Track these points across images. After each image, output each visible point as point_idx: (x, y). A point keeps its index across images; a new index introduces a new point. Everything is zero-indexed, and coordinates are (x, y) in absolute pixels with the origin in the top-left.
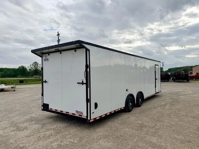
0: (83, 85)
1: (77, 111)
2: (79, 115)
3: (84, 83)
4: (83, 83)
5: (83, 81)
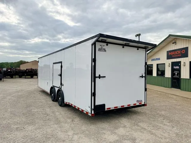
0: (142, 78)
1: (138, 101)
2: (140, 104)
3: (144, 77)
4: (142, 77)
5: (142, 75)
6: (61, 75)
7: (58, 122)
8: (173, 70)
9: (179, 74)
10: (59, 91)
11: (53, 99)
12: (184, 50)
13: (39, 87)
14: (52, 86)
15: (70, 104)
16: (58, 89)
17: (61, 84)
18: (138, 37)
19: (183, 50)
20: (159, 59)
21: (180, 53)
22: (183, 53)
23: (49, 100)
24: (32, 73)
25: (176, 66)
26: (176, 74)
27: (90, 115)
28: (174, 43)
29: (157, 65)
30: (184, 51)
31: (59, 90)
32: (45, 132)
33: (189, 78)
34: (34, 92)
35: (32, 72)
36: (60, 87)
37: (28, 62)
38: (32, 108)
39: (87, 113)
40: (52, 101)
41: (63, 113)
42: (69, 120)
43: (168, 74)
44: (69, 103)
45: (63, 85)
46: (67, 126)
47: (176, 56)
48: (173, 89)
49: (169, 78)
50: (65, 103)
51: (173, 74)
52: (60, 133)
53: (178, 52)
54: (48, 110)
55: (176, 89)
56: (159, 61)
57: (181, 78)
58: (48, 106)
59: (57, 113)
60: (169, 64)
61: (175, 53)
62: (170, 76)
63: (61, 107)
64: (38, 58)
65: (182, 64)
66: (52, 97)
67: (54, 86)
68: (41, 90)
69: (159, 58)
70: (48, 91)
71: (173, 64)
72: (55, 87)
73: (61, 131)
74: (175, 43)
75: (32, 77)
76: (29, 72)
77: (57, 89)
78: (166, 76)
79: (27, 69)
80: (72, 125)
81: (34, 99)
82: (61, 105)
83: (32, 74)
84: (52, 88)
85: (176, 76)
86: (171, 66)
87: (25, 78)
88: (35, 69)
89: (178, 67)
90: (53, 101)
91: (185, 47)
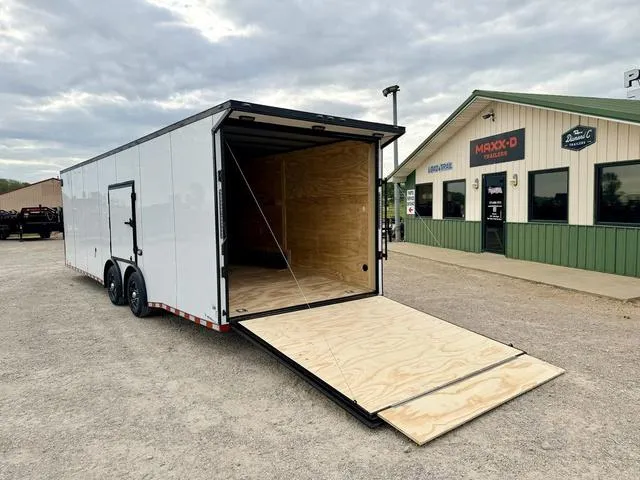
6: (133, 223)
7: (127, 354)
8: (487, 198)
9: (502, 210)
10: (130, 270)
11: (114, 299)
12: (515, 139)
13: (69, 266)
14: (110, 258)
15: (165, 307)
16: (129, 265)
17: (136, 249)
18: (391, 95)
19: (511, 139)
20: (448, 166)
21: (504, 147)
22: (512, 146)
23: (103, 302)
24: (45, 223)
25: (494, 187)
26: (495, 210)
27: (216, 327)
28: (488, 116)
29: (445, 184)
30: (513, 142)
31: (129, 268)
32: (88, 380)
33: (526, 221)
34: (55, 282)
35: (44, 219)
36: (134, 260)
37: (27, 185)
38: (47, 326)
39: (210, 323)
40: (112, 304)
41: (143, 333)
42: (160, 350)
43: (473, 211)
44: (161, 304)
45: (141, 254)
46: (151, 363)
47: (494, 155)
48: (486, 254)
49: (475, 222)
50: (150, 305)
51: (486, 211)
52: (129, 379)
53: (498, 145)
54: (99, 329)
55: (493, 255)
56: (450, 171)
57: (508, 220)
58: (99, 319)
59: (126, 335)
60: (477, 181)
61: (491, 147)
62: (478, 218)
63: (138, 319)
64: (62, 172)
65: (510, 179)
66: (111, 293)
67: (115, 259)
68: (78, 274)
69: (450, 164)
70: (100, 275)
71: (488, 181)
72: (118, 262)
73: (135, 374)
74: (490, 116)
75: (45, 236)
76: (33, 218)
77: (124, 267)
78: (467, 219)
79: (24, 210)
80: (169, 360)
81: (53, 302)
82: (138, 314)
83: (43, 224)
84: (110, 265)
85: (494, 217)
86: (480, 187)
87: (22, 240)
88: (56, 209)
89: (498, 190)
90: (116, 303)
91: (517, 128)
